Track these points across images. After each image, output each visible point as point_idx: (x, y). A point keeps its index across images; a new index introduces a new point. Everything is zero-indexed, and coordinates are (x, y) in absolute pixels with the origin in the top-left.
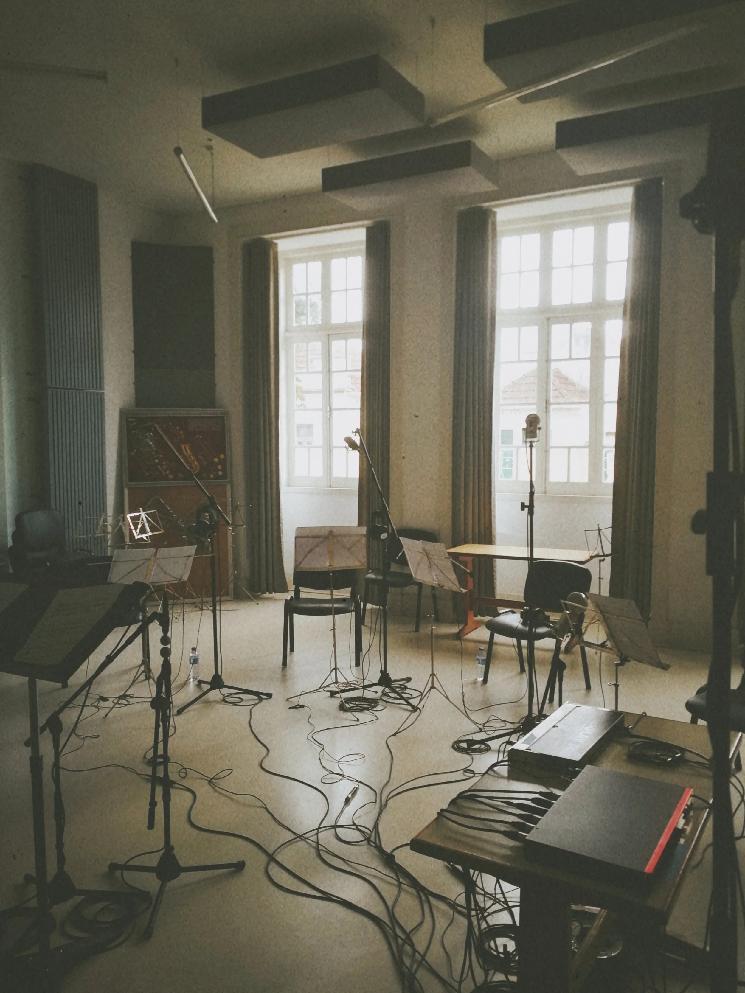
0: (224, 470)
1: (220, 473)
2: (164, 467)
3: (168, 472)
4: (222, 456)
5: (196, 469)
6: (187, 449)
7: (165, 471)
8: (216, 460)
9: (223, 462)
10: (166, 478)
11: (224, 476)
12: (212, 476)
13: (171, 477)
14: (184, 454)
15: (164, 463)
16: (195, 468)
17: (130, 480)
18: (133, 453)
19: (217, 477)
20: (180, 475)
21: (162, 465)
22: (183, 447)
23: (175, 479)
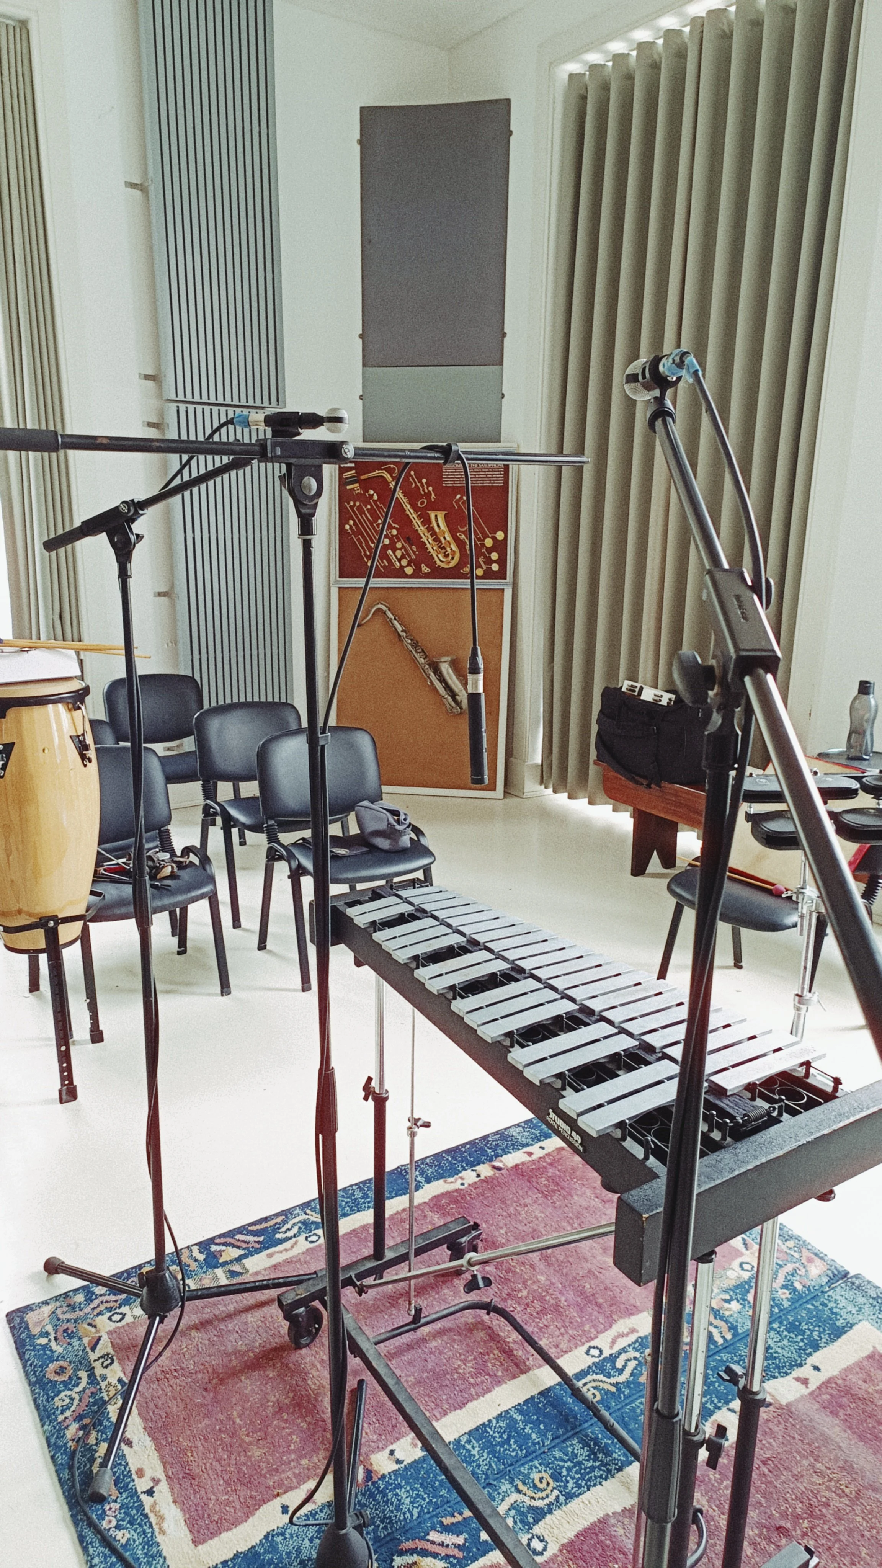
0: (502, 561)
1: (495, 567)
2: (399, 554)
3: (404, 562)
4: (500, 535)
5: (453, 558)
6: (438, 519)
7: (399, 560)
8: (489, 542)
9: (501, 547)
10: (400, 573)
11: (501, 574)
12: (479, 572)
13: (409, 571)
14: (433, 528)
15: (399, 545)
16: (450, 557)
17: (341, 575)
18: (347, 527)
19: (488, 574)
20: (425, 569)
21: (394, 550)
22: (432, 515)
23: (417, 574)
